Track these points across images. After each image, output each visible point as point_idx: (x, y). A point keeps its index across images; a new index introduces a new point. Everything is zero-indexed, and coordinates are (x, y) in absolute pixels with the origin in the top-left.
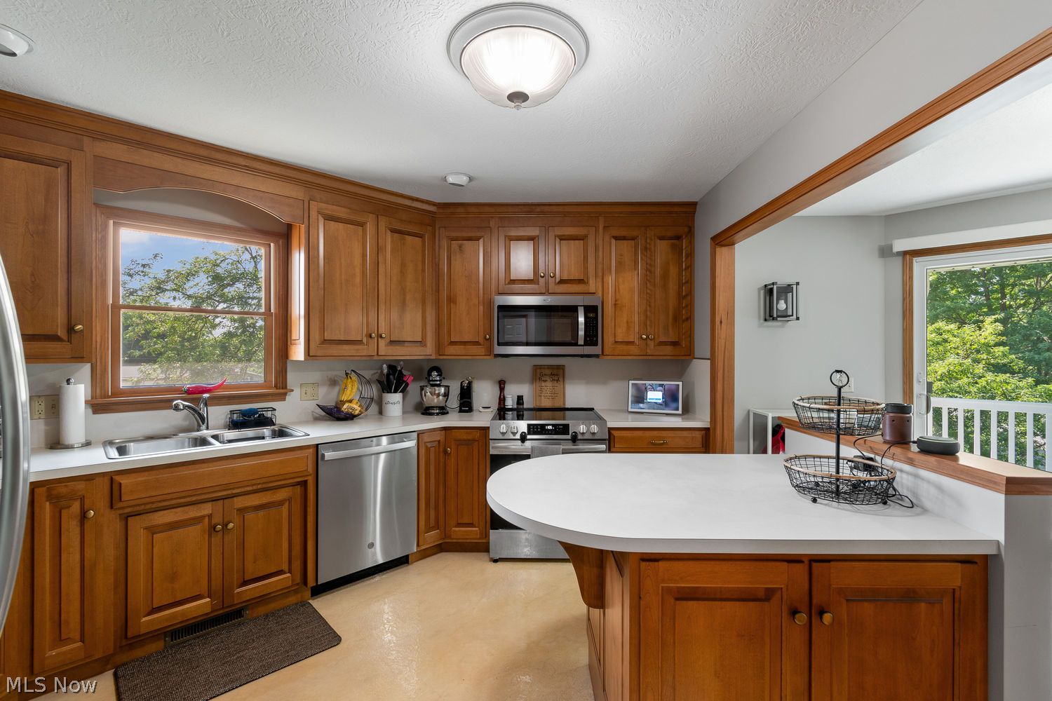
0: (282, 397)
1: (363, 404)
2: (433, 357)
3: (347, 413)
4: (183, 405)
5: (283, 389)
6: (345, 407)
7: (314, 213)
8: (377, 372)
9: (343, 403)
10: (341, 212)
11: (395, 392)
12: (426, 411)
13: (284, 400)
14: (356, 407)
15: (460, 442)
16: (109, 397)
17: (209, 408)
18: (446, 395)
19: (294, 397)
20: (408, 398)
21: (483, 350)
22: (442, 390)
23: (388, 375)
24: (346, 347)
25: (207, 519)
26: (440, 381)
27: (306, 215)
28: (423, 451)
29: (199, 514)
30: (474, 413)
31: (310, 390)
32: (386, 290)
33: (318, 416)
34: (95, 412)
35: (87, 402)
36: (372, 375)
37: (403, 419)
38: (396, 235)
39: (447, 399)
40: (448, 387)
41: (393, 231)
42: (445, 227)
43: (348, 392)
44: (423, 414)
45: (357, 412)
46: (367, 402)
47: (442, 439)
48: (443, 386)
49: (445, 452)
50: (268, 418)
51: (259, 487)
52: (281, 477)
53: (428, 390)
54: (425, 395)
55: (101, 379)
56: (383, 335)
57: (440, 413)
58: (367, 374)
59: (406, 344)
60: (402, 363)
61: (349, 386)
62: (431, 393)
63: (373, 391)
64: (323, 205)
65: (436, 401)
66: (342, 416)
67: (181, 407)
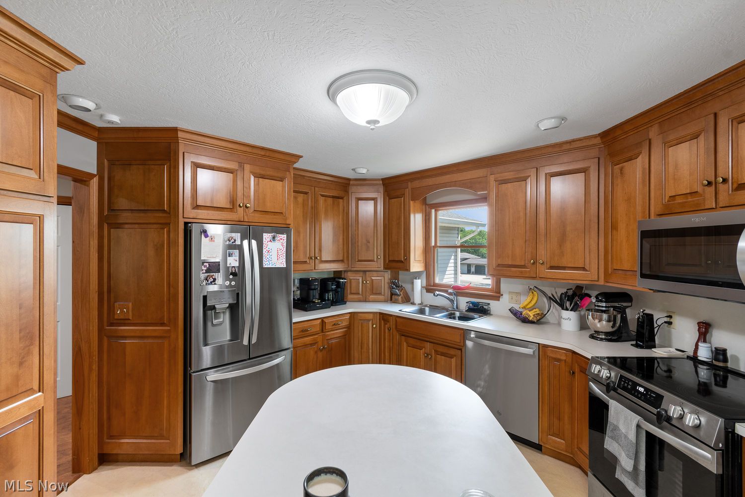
3: (526, 318)
5: (498, 294)
6: (524, 312)
9: (523, 309)
10: (510, 176)
13: (498, 300)
16: (431, 286)
19: (503, 299)
24: (513, 270)
27: (488, 185)
29: (421, 345)
31: (514, 297)
34: (427, 292)
35: (422, 287)
41: (554, 176)
47: (569, 360)
52: (448, 341)
56: (540, 262)
64: (498, 175)
67: (436, 295)
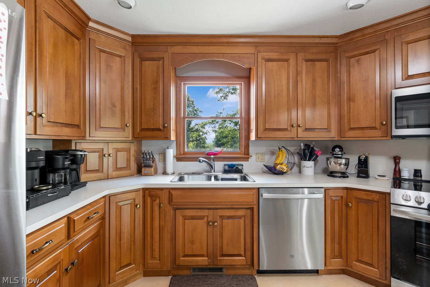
0: (247, 159)
1: (289, 166)
2: (336, 139)
3: (279, 171)
4: (202, 160)
5: (247, 155)
6: (278, 167)
7: (260, 59)
8: (298, 148)
9: (277, 164)
10: (274, 55)
11: (309, 160)
12: (332, 174)
13: (248, 161)
14: (285, 167)
15: (359, 200)
16: (182, 155)
17: (215, 162)
18: (347, 165)
19: (253, 159)
20: (318, 164)
21: (380, 133)
22: (344, 161)
23: (304, 150)
24: (278, 133)
25: (206, 218)
26: (341, 154)
27: (256, 62)
28: (329, 202)
29: (203, 214)
30: (370, 179)
31: (260, 157)
32: (302, 98)
33: (265, 170)
34: (177, 161)
35: (174, 156)
36: (295, 150)
37: (315, 178)
38: (309, 63)
39: (348, 167)
40: (349, 159)
41: (307, 61)
42: (345, 51)
43: (280, 158)
44: (328, 176)
45: (285, 171)
46: (291, 166)
47: (345, 196)
48: (344, 158)
49: (347, 205)
50: (240, 169)
51: (229, 206)
52: (239, 203)
53: (333, 160)
54: (330, 164)
55: (179, 147)
56: (301, 125)
57: (342, 176)
58: (292, 149)
59: (316, 130)
60: (313, 143)
61: (281, 155)
62: (334, 162)
63: (296, 159)
64: (265, 54)
65: (338, 168)
66: (276, 172)
67: (201, 161)
